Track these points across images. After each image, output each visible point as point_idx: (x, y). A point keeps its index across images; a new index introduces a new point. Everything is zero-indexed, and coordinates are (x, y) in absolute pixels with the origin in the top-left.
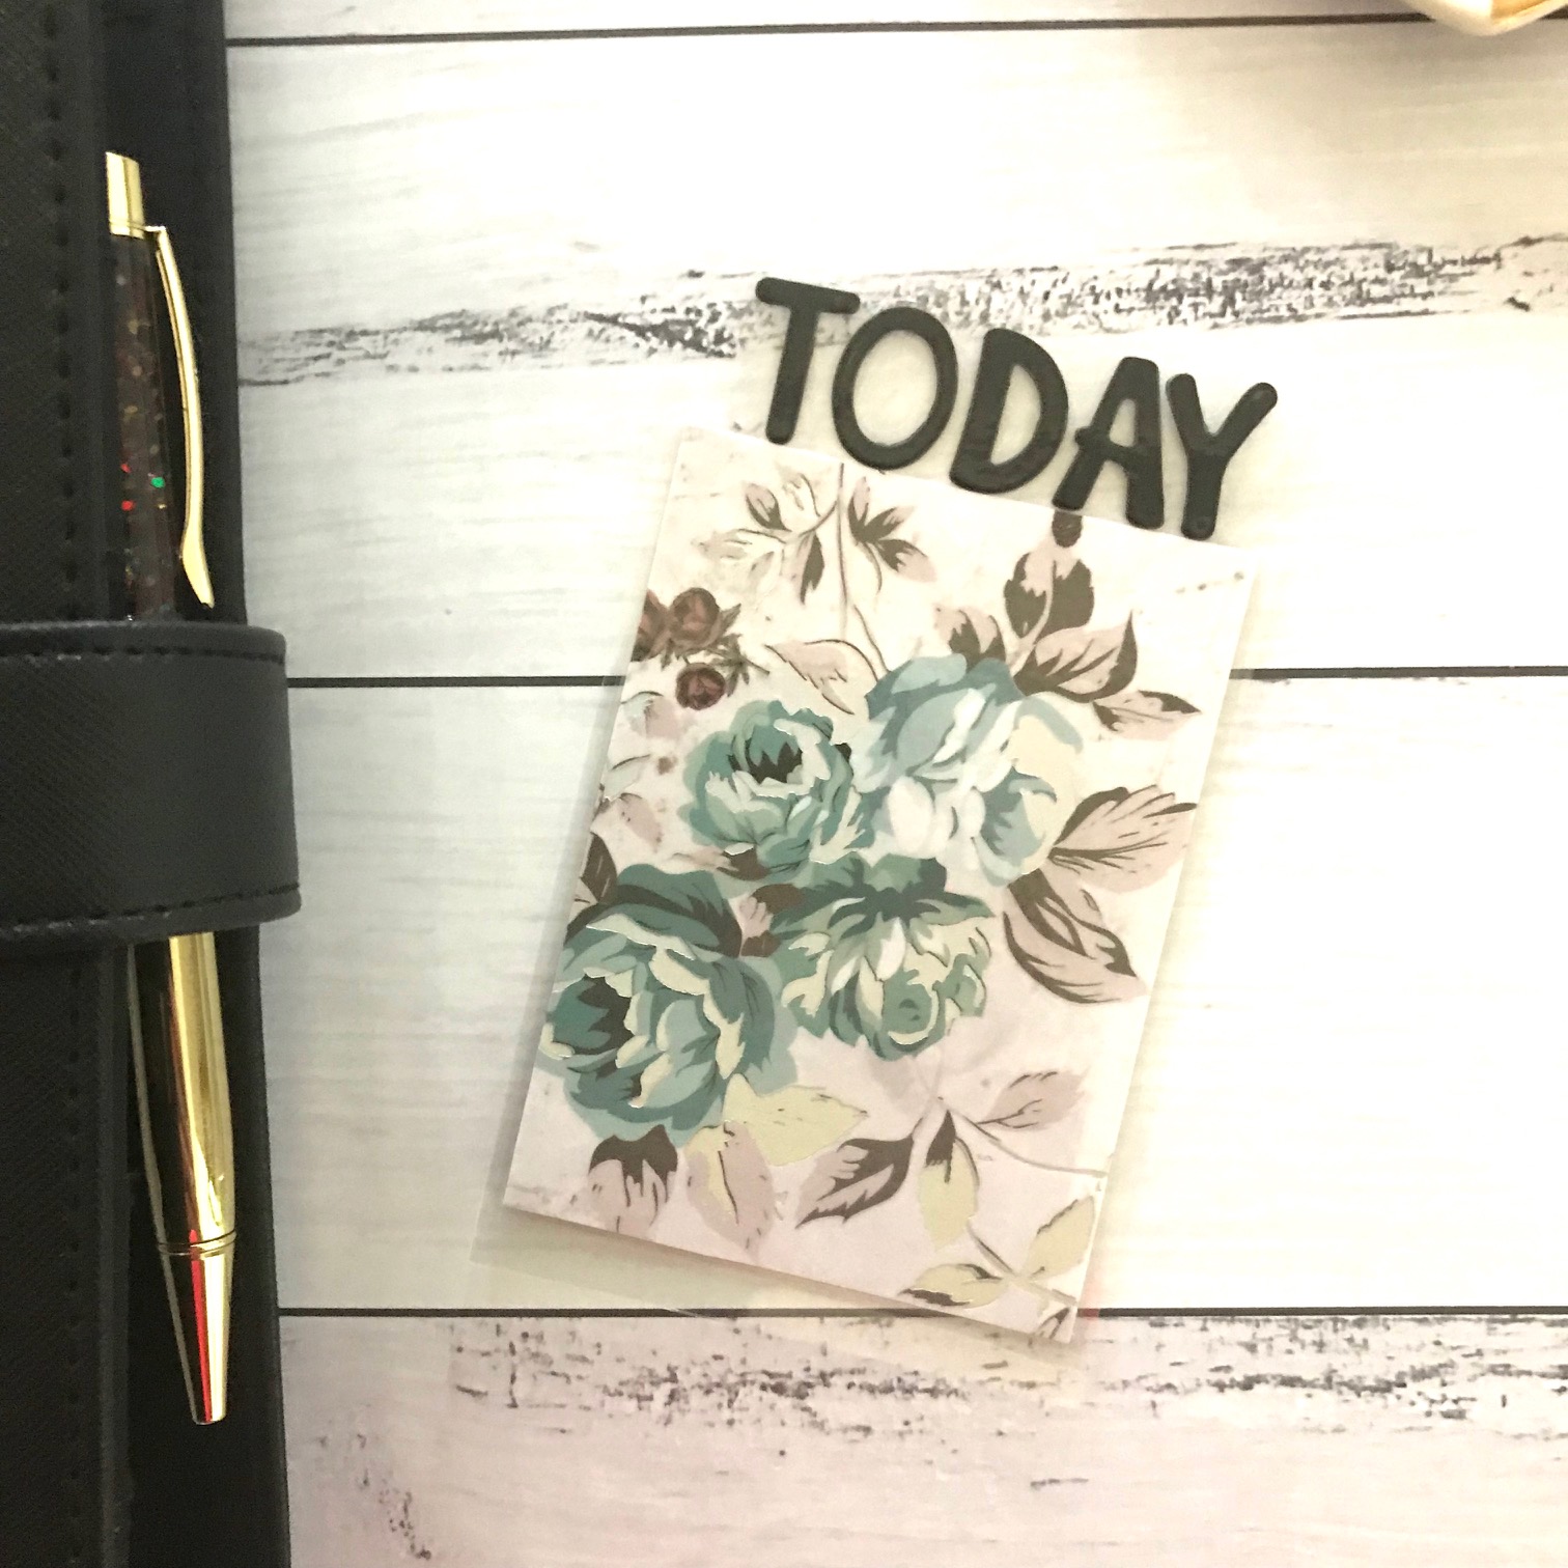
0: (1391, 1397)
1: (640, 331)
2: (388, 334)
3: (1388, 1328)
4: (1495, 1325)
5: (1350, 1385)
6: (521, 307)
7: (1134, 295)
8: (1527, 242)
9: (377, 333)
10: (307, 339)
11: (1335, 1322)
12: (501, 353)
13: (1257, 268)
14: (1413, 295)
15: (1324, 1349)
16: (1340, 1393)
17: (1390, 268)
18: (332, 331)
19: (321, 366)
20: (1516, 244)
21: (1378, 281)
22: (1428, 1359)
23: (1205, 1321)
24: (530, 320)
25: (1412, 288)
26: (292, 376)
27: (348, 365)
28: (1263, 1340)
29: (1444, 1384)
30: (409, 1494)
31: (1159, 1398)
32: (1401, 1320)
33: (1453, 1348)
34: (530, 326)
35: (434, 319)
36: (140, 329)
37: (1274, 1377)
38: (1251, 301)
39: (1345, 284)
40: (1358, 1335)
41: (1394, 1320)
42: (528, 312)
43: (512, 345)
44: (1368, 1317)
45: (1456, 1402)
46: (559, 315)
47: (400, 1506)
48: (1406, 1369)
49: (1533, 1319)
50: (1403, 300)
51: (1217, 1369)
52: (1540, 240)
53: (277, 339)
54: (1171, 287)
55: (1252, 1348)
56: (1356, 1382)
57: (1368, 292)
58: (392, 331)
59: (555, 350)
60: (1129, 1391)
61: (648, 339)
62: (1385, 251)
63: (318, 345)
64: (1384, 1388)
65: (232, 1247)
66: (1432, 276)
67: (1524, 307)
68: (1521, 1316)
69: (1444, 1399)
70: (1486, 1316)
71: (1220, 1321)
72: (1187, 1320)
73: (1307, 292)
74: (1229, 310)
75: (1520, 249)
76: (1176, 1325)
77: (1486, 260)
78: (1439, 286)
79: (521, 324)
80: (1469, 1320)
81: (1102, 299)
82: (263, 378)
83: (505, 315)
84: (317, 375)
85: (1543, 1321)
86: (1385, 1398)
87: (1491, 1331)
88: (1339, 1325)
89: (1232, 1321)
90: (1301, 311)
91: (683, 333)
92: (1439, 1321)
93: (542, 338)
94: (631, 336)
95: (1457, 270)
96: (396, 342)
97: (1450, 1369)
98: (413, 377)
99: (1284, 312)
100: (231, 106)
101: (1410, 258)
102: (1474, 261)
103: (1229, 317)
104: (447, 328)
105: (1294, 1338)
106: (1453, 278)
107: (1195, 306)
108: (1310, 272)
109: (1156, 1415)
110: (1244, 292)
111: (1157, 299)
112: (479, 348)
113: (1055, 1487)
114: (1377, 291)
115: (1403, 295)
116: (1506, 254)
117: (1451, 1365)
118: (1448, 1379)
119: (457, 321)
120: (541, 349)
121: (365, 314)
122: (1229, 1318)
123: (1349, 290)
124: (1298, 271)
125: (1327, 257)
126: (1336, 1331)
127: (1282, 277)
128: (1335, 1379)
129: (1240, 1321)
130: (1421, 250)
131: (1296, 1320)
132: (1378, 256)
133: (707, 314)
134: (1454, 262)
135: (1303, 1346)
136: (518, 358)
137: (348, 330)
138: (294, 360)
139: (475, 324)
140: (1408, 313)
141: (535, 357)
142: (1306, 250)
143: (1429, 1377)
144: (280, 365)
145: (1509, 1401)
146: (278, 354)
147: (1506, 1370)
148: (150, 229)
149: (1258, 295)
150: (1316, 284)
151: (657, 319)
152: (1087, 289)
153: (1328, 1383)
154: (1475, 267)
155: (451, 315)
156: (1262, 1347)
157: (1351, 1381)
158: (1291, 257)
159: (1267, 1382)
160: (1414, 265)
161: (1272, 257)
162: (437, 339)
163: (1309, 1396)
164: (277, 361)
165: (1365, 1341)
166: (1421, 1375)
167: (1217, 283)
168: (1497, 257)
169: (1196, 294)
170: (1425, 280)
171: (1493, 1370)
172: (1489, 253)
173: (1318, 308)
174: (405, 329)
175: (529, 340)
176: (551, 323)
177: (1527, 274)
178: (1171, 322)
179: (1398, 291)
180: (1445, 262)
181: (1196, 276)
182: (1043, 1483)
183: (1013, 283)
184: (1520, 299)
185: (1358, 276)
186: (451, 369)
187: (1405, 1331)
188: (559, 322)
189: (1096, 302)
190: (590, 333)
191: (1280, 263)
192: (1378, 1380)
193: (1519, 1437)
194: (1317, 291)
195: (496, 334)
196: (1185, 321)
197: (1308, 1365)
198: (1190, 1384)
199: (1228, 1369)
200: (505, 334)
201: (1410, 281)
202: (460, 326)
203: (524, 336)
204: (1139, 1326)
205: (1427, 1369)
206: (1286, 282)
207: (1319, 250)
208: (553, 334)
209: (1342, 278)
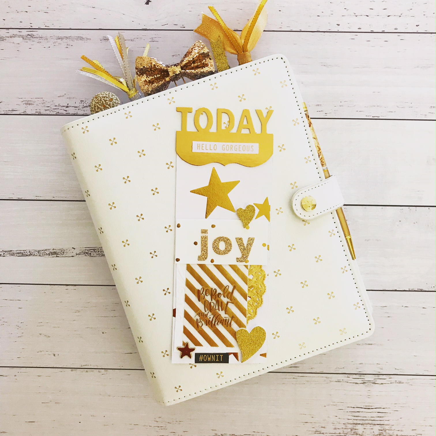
8: (73, 256)
14: (87, 250)
17: (90, 253)
29: (83, 105)
75: (74, 256)
77: (78, 254)
78: (84, 251)
95: (81, 253)
102: (80, 254)
106: (82, 252)
114: (92, 251)
115: (89, 250)
117: (83, 108)
118: (83, 106)
125: (99, 255)
130: (86, 256)
132: (92, 255)
134: (82, 254)
154: (79, 253)
160: (87, 254)
168: (76, 255)
171: (77, 107)
193: (73, 98)
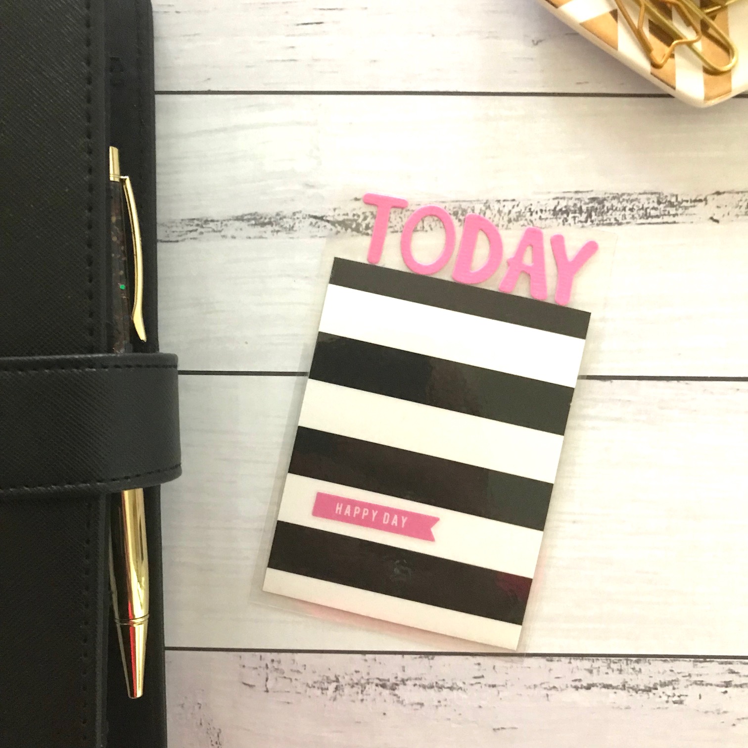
0: (651, 694)
1: (333, 223)
2: (224, 222)
3: (650, 664)
4: (696, 663)
5: (632, 688)
6: (281, 212)
7: (548, 213)
9: (218, 221)
10: (187, 222)
11: (627, 660)
12: (272, 232)
13: (601, 202)
15: (622, 672)
16: (629, 692)
18: (198, 220)
19: (194, 234)
20: (714, 194)
21: (654, 208)
22: (668, 678)
23: (571, 659)
24: (285, 217)
25: (669, 212)
26: (180, 239)
27: (205, 234)
28: (596, 668)
30: (220, 730)
31: (549, 693)
32: (656, 660)
33: (679, 673)
34: (285, 220)
35: (242, 216)
36: (117, 221)
37: (600, 684)
38: (599, 216)
39: (640, 209)
40: (637, 666)
41: (653, 660)
42: (285, 213)
43: (277, 228)
44: (642, 659)
45: (679, 696)
46: (297, 215)
47: (216, 735)
48: (658, 682)
49: (713, 661)
50: (664, 217)
51: (575, 680)
52: (724, 193)
53: (173, 222)
54: (564, 209)
55: (591, 672)
56: (636, 687)
57: (650, 213)
58: (224, 220)
59: (296, 231)
60: (537, 689)
61: (336, 227)
62: (658, 195)
63: (192, 226)
64: (648, 690)
65: (147, 621)
66: (678, 207)
67: (717, 221)
68: (708, 660)
69: (674, 695)
70: (692, 659)
71: (577, 659)
72: (563, 659)
73: (623, 213)
74: (589, 220)
76: (558, 661)
79: (281, 219)
80: (686, 661)
81: (534, 214)
82: (167, 239)
83: (274, 215)
84: (191, 239)
85: (717, 662)
86: (648, 694)
87: (695, 666)
88: (629, 662)
89: (582, 659)
90: (620, 221)
91: (352, 225)
92: (672, 661)
93: (290, 225)
94: (329, 226)
96: (226, 225)
97: (677, 683)
98: (233, 241)
99: (613, 221)
100: (157, 120)
101: (668, 199)
103: (589, 223)
104: (249, 220)
105: (609, 667)
107: (574, 218)
108: (625, 204)
109: (548, 700)
110: (595, 212)
111: (558, 214)
112: (263, 229)
113: (504, 731)
116: (709, 198)
119: (253, 217)
120: (290, 230)
121: (213, 213)
122: (581, 658)
123: (641, 212)
124: (619, 204)
126: (627, 664)
127: (612, 206)
128: (627, 686)
129: (586, 659)
131: (610, 660)
133: (362, 217)
135: (613, 671)
136: (279, 233)
137: (205, 219)
138: (180, 232)
139: (261, 218)
140: (667, 223)
141: (286, 233)
142: (623, 194)
143: (668, 685)
144: (176, 234)
145: (702, 697)
146: (174, 229)
147: (701, 683)
148: (122, 177)
149: (602, 213)
150: (627, 209)
151: (341, 218)
152: (528, 210)
153: (624, 687)
155: (251, 214)
156: (595, 671)
157: (634, 686)
158: (616, 197)
159: (597, 686)
161: (608, 197)
162: (243, 225)
163: (615, 693)
164: (173, 232)
165: (640, 669)
166: (664, 685)
167: (584, 208)
169: (575, 212)
170: (674, 209)
172: (702, 198)
173: (628, 220)
174: (230, 220)
175: (284, 226)
176: (294, 219)
177: (718, 207)
178: (564, 225)
179: (662, 213)
180: (683, 201)
181: (575, 205)
182: (498, 729)
183: (496, 207)
184: (715, 218)
185: (646, 206)
186: (250, 238)
187: (658, 664)
188: (298, 218)
189: (531, 215)
190: (311, 224)
191: (612, 200)
192: (645, 686)
194: (628, 212)
195: (270, 223)
196: (570, 224)
197: (615, 679)
198: (564, 687)
199: (580, 680)
200: (274, 223)
201: (668, 209)
202: (255, 219)
203: (282, 224)
204: (542, 661)
205: (667, 682)
206: (614, 208)
207: (629, 195)
208: (295, 224)
209: (638, 206)
